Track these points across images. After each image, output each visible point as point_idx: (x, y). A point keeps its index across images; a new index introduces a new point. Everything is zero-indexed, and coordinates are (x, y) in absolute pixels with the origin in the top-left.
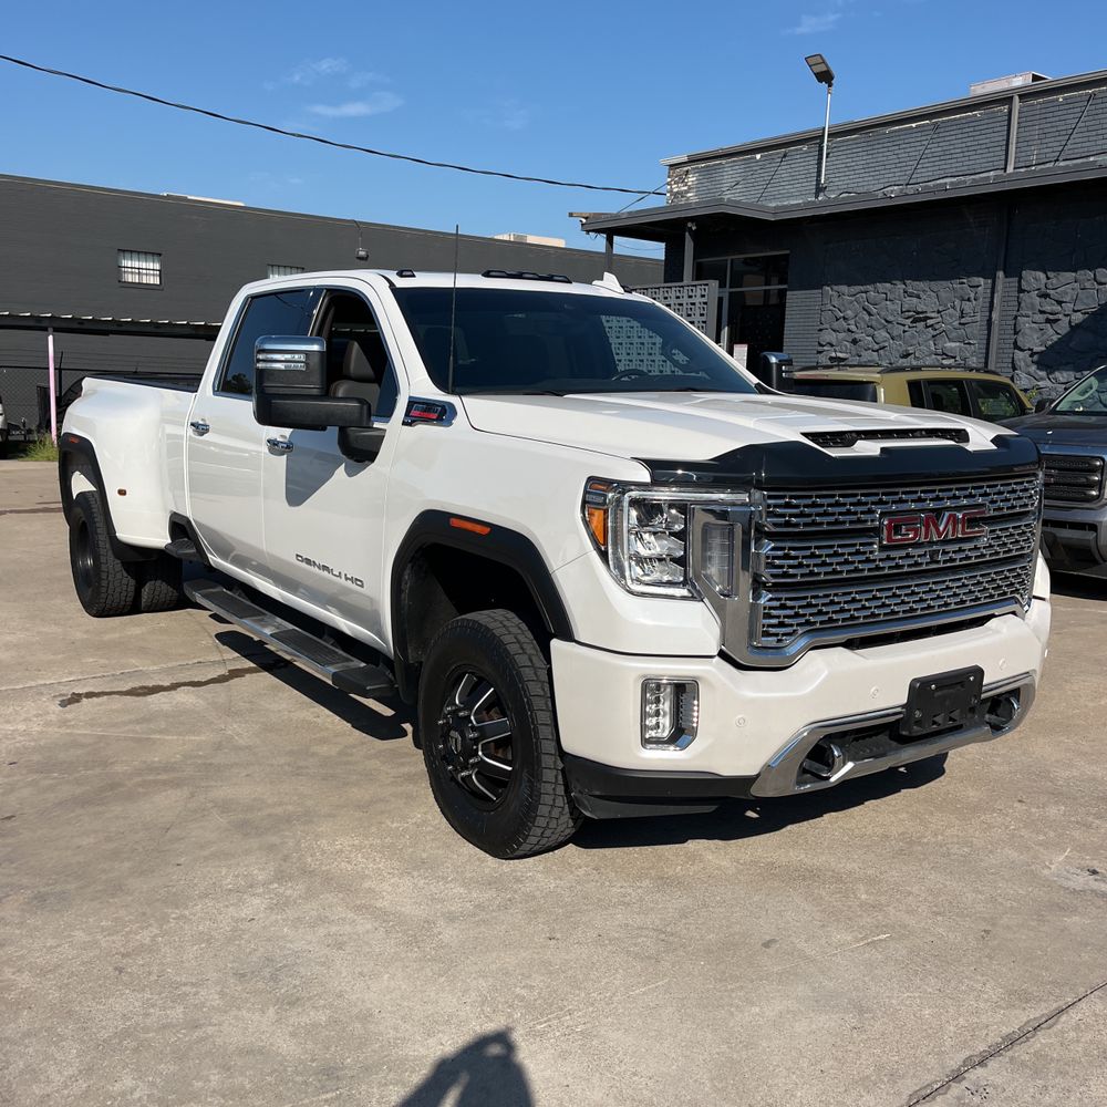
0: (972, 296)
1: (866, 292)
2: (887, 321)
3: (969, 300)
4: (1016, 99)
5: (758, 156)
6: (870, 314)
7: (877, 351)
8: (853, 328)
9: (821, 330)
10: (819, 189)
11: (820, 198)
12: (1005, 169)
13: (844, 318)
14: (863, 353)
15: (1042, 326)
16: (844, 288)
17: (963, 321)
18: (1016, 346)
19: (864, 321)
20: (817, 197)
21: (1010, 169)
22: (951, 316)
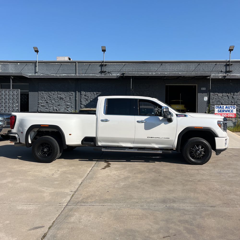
0: (72, 95)
1: (49, 93)
2: (54, 99)
3: (71, 96)
4: (77, 63)
5: (19, 64)
6: (50, 97)
7: (52, 104)
8: (46, 100)
9: (38, 100)
10: (35, 73)
11: (36, 74)
12: (76, 74)
13: (44, 98)
14: (49, 105)
15: (85, 101)
16: (43, 92)
17: (70, 99)
18: (81, 104)
19: (49, 99)
20: (35, 74)
21: (77, 75)
22: (68, 98)
